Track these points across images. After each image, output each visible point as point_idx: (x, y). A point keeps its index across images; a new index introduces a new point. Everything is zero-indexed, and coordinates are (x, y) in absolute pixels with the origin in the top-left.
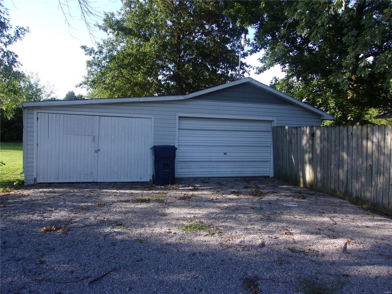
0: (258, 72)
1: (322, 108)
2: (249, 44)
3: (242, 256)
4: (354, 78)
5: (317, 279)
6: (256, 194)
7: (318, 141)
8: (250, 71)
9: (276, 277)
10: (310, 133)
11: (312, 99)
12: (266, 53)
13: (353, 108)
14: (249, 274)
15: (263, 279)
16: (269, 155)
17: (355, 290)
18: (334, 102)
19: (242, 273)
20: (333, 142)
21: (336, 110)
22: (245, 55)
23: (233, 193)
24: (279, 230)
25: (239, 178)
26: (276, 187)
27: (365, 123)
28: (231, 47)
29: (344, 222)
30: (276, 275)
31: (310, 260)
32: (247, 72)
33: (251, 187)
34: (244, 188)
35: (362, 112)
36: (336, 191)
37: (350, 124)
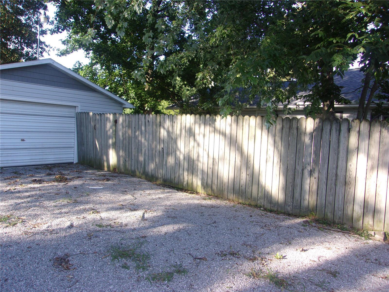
0: (59, 54)
1: (123, 97)
2: (49, 21)
3: (51, 240)
4: (150, 73)
5: (121, 244)
6: (60, 180)
7: (120, 127)
8: (49, 51)
9: (87, 250)
10: (113, 120)
11: (115, 88)
12: (69, 36)
13: (149, 99)
14: (59, 254)
15: (73, 255)
16: (73, 141)
17: (151, 246)
18: (134, 93)
19: (51, 254)
20: (133, 128)
21: (136, 100)
22: (43, 33)
23: (35, 181)
24: (86, 210)
25: (40, 166)
26: (81, 172)
27: (158, 112)
28: (26, 20)
29: (142, 196)
30: (86, 249)
31: (116, 231)
32: (46, 52)
33: (55, 174)
34: (46, 175)
35: (156, 103)
36: (135, 172)
37: (147, 113)
